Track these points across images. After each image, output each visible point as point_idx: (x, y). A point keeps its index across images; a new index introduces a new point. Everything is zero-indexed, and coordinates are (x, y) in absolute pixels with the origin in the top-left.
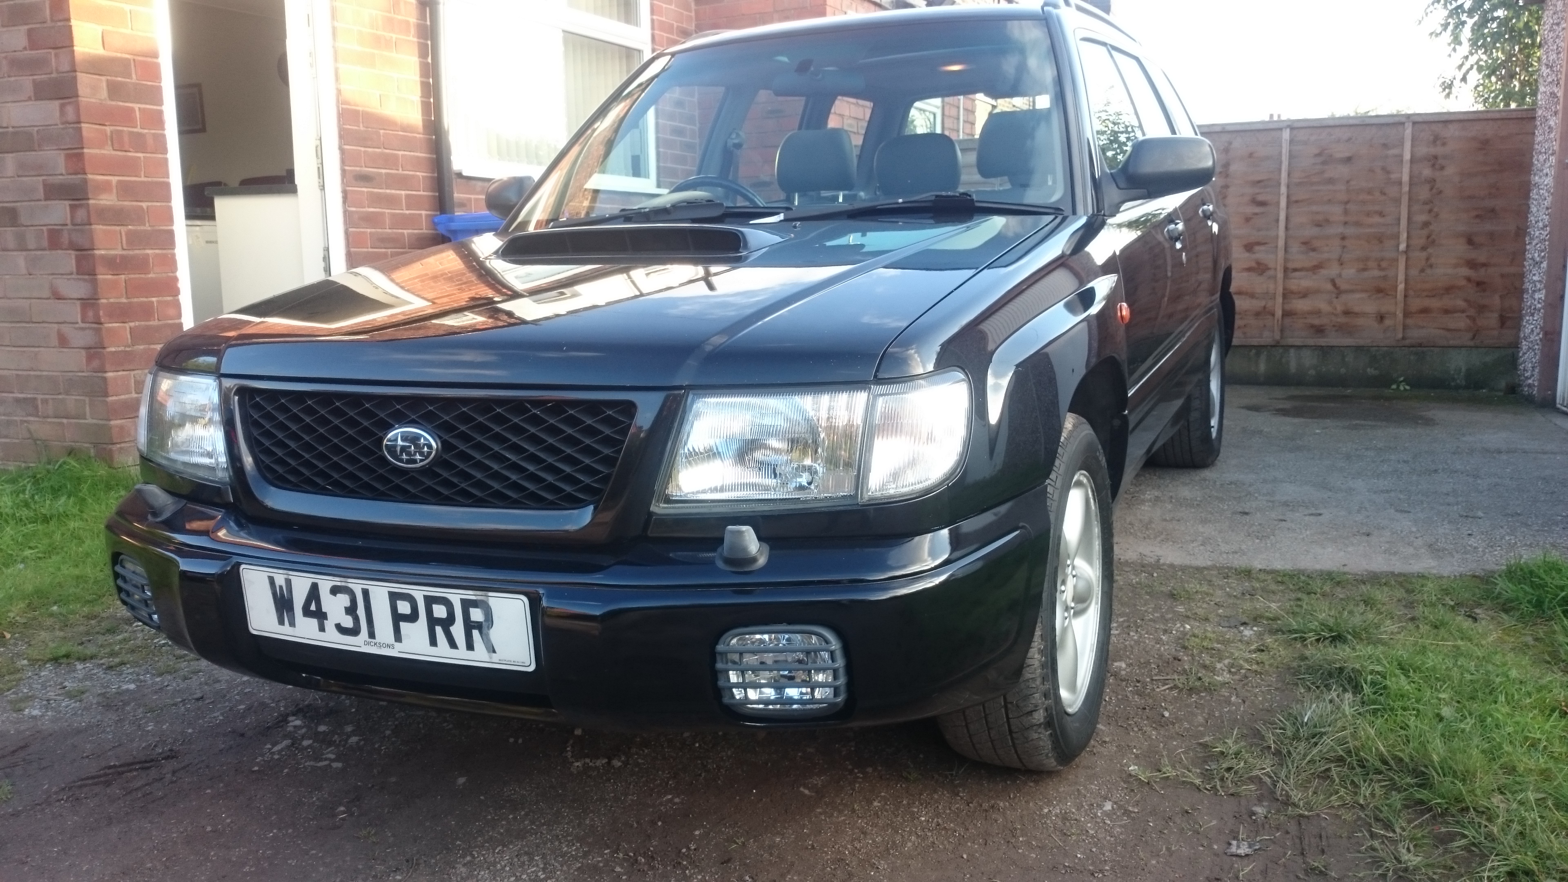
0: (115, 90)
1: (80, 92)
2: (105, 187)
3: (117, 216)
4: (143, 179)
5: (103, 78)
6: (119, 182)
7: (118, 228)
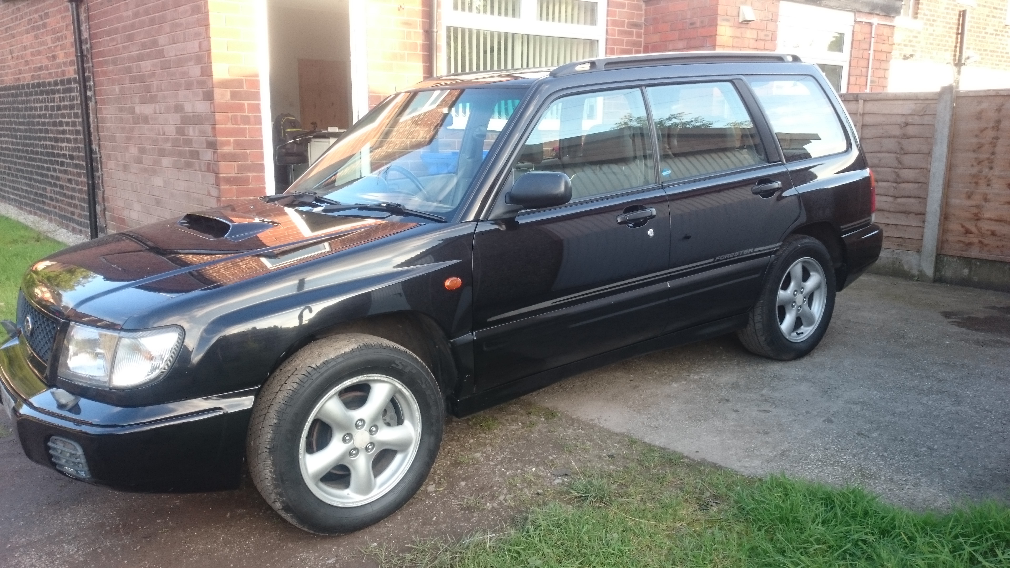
0: (234, 95)
1: (215, 98)
2: (227, 143)
3: (232, 157)
4: (248, 138)
5: (228, 90)
6: (234, 140)
7: (233, 163)
